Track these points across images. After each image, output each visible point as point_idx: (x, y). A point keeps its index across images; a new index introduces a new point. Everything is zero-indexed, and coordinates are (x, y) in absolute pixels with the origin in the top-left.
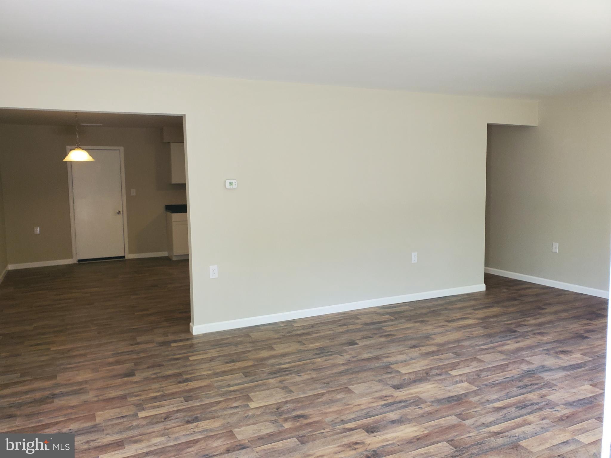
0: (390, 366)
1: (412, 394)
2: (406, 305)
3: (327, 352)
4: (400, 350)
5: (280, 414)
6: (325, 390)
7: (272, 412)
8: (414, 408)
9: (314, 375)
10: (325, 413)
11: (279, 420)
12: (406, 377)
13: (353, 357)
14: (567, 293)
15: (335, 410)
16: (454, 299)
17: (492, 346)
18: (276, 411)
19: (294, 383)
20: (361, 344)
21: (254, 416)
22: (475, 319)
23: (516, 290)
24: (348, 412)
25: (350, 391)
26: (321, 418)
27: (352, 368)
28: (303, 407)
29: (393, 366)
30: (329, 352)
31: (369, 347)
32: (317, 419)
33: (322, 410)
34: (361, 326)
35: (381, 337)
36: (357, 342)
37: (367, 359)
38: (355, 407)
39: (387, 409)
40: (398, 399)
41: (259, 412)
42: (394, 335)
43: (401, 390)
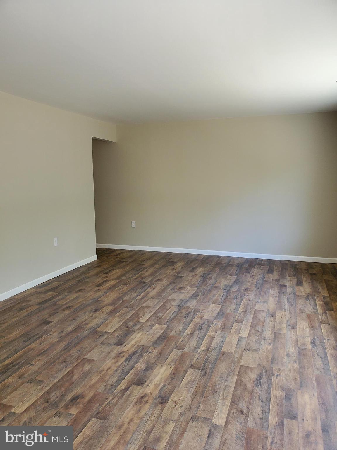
0: (96, 330)
1: (135, 345)
2: (55, 281)
3: (33, 336)
4: (89, 316)
5: (55, 405)
6: (70, 367)
7: (45, 407)
8: (147, 354)
9: (44, 359)
10: (93, 386)
11: (60, 411)
12: (116, 334)
13: (60, 333)
14: (144, 252)
15: (97, 380)
16: (83, 269)
17: (143, 295)
18: (47, 404)
19: (35, 372)
20: (55, 319)
21: (32, 419)
22: (113, 280)
23: (116, 255)
24: (107, 377)
25: (89, 361)
26: (94, 392)
27: (70, 342)
28: (68, 390)
29: (98, 329)
30: (35, 336)
31: (64, 321)
32: (91, 394)
33: (87, 384)
34: (38, 307)
35: (63, 310)
36: (49, 319)
37: (73, 330)
38: (109, 371)
39: (132, 362)
40: (130, 352)
41: (33, 414)
42: (72, 306)
43: (124, 345)
